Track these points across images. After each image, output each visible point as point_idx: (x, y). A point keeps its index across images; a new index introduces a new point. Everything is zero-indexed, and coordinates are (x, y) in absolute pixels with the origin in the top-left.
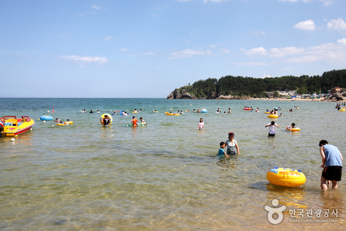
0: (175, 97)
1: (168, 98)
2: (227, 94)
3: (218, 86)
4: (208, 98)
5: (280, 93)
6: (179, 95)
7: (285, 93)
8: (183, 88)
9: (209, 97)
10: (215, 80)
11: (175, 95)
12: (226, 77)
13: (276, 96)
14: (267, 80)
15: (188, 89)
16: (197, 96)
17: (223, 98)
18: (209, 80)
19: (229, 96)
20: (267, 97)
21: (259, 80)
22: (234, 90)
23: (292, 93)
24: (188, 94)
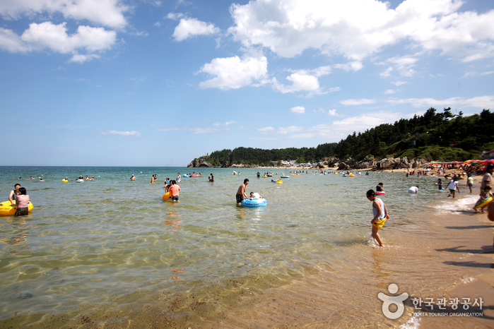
0: (194, 166)
1: (188, 166)
2: (239, 163)
3: (231, 156)
4: (222, 167)
5: (283, 162)
6: (198, 164)
7: (286, 163)
8: (202, 158)
9: (224, 166)
10: (230, 151)
11: (194, 163)
12: (239, 148)
13: (279, 165)
14: (273, 151)
15: (206, 159)
16: (214, 165)
17: (235, 167)
18: (224, 151)
19: (241, 165)
20: (273, 165)
21: (267, 151)
22: (245, 159)
23: (292, 162)
24: (205, 163)
